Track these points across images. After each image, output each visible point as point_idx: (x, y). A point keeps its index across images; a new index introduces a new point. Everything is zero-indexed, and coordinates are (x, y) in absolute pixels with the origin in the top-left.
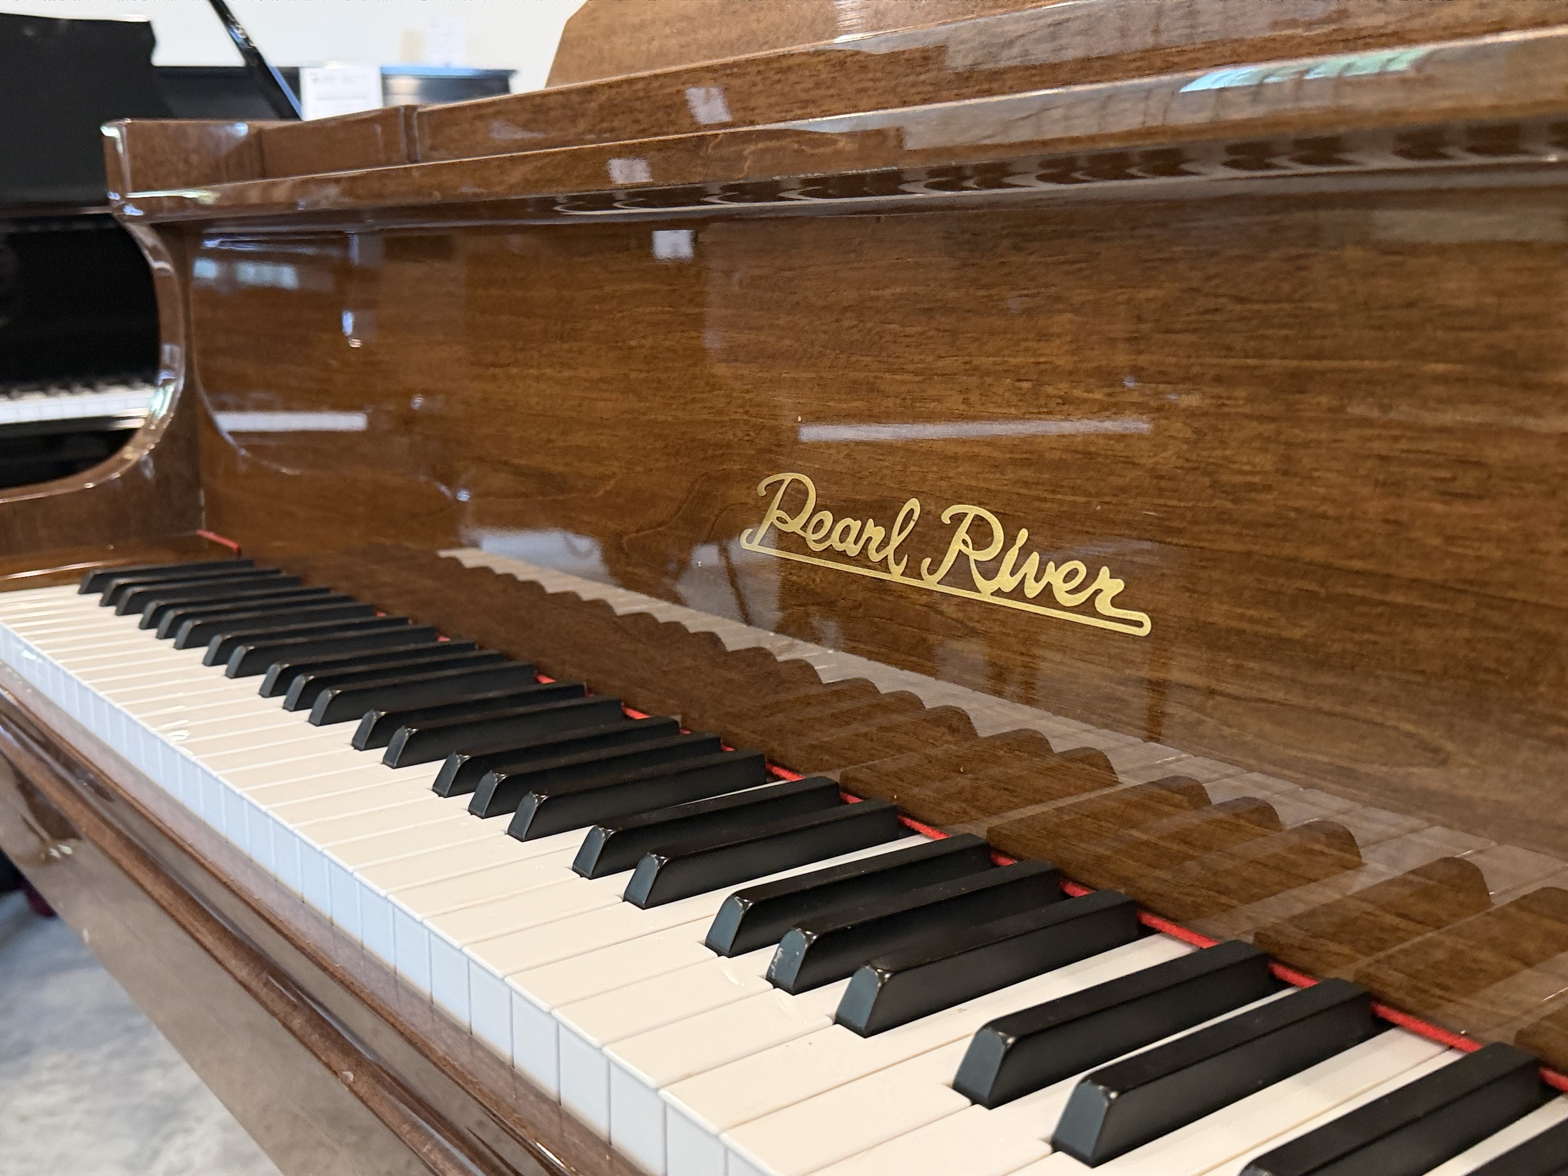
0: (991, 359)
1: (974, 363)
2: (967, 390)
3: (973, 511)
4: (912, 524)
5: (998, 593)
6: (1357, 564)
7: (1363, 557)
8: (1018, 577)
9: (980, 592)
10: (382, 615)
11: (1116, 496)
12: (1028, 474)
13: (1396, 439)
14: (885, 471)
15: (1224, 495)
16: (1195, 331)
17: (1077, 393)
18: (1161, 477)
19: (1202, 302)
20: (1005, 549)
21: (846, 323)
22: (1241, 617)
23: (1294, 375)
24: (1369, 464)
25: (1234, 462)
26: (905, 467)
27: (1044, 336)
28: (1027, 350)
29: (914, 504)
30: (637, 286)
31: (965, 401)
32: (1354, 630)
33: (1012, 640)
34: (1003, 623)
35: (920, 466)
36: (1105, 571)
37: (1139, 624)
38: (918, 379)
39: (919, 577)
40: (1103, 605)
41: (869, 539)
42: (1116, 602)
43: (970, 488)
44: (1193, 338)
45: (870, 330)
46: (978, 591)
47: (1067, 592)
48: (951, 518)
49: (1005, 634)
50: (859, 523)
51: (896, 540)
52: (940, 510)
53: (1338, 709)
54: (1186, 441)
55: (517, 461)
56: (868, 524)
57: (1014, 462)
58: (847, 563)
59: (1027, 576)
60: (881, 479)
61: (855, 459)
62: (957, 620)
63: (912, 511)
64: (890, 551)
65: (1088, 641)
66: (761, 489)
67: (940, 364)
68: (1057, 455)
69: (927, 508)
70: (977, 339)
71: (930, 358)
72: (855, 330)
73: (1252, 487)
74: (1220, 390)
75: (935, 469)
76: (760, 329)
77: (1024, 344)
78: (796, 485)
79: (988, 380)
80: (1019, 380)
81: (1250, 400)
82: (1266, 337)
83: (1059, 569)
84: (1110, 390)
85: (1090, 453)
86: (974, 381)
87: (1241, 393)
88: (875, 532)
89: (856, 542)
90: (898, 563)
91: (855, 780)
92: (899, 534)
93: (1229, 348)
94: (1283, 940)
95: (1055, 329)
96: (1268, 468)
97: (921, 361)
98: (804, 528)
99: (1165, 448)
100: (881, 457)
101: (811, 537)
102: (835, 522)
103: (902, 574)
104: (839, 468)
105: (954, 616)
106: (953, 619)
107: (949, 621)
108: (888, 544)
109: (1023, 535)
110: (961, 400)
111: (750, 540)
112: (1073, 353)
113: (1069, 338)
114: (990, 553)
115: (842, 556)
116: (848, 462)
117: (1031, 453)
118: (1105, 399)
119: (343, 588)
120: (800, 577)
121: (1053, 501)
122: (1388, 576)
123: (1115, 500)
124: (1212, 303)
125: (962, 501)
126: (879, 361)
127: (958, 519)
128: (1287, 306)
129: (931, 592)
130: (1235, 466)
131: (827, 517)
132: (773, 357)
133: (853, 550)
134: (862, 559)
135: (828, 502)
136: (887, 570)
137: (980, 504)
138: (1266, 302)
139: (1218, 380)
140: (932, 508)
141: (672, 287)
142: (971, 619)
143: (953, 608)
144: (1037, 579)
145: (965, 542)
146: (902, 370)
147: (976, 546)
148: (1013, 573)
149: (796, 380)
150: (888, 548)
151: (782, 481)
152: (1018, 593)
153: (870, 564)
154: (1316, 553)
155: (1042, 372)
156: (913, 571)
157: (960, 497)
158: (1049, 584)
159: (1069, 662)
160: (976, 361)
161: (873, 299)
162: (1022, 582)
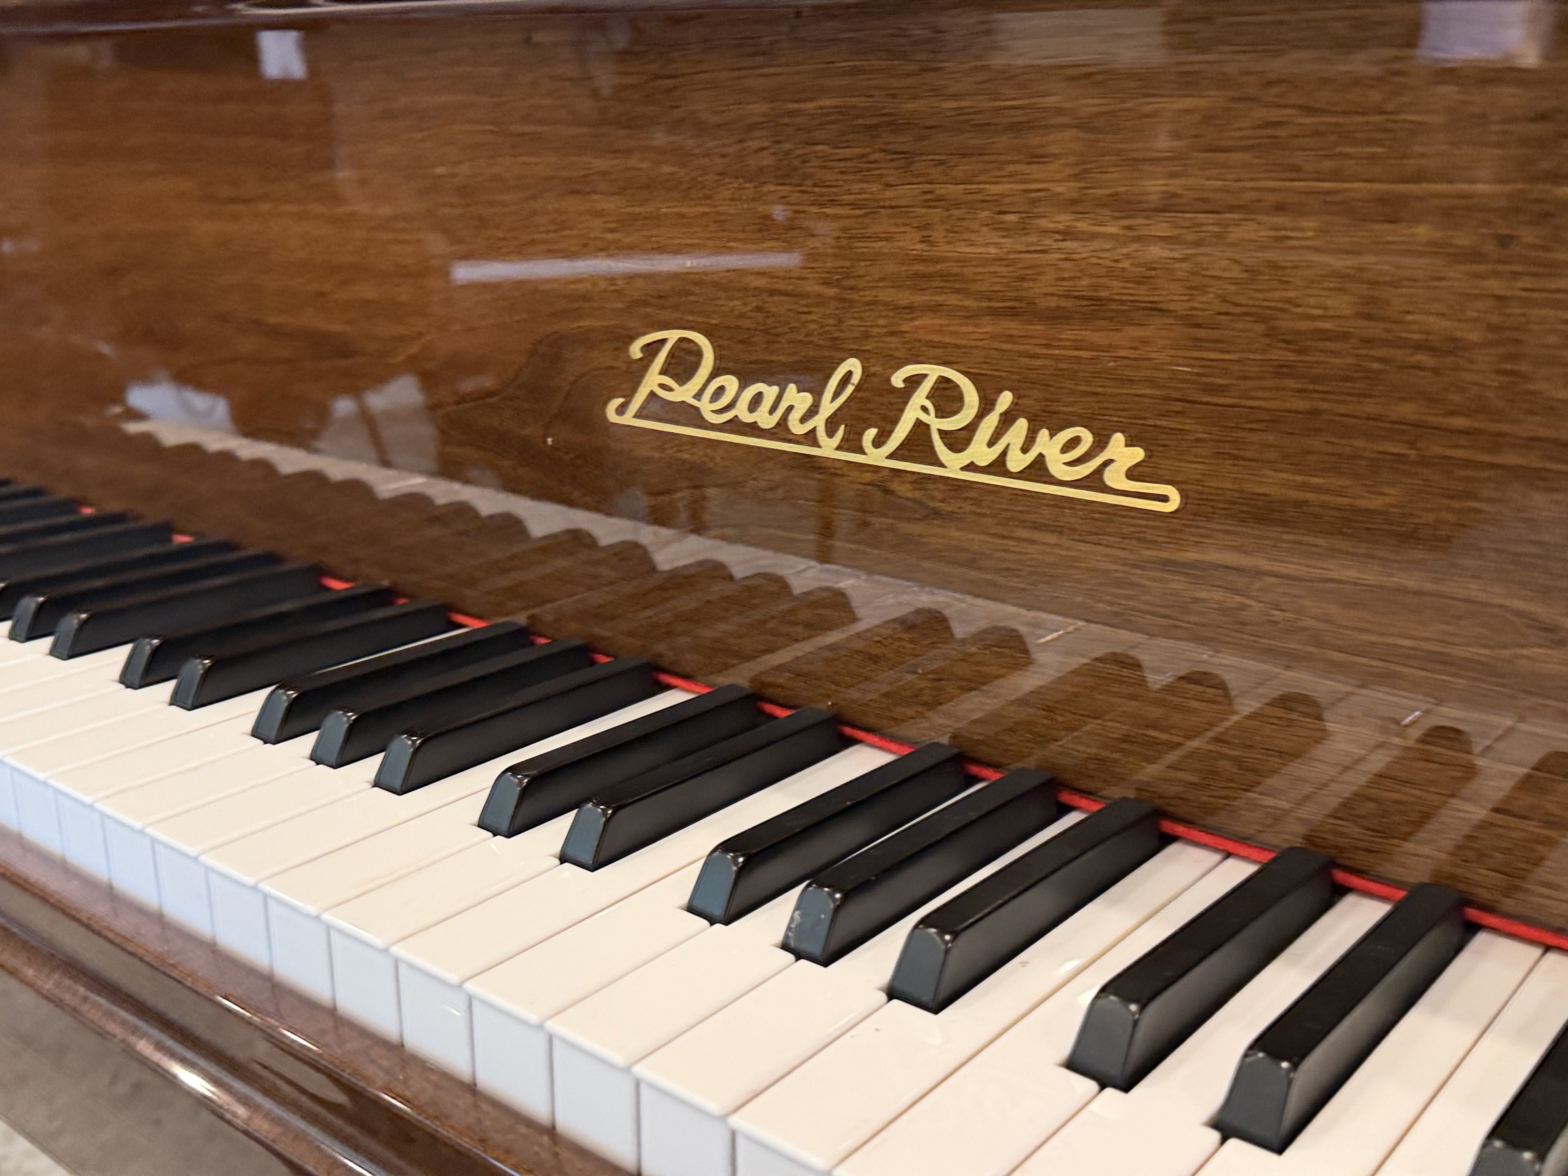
0: (961, 186)
1: (938, 192)
2: (927, 226)
3: (934, 372)
4: (850, 389)
5: (971, 467)
6: (1460, 422)
7: (1468, 413)
8: (999, 448)
9: (945, 467)
10: (88, 511)
11: (1136, 349)
12: (1013, 326)
13: (1516, 275)
14: (812, 326)
15: (1281, 345)
16: (1248, 148)
17: (1083, 226)
18: (1198, 326)
19: (1261, 114)
20: (981, 415)
21: (753, 144)
22: (1303, 487)
23: (1383, 200)
24: (1481, 305)
25: (1299, 306)
26: (840, 321)
27: (1037, 157)
28: (1011, 175)
29: (854, 365)
30: (444, 98)
31: (925, 240)
32: (1452, 497)
33: (989, 521)
34: (977, 502)
35: (861, 318)
36: (1118, 438)
37: (1164, 499)
38: (857, 212)
39: (861, 451)
40: (1115, 478)
41: (790, 408)
42: (1132, 474)
43: (933, 345)
44: (1247, 157)
45: (787, 153)
46: (942, 465)
47: (1065, 463)
48: (905, 381)
49: (979, 514)
50: (775, 389)
51: (828, 407)
52: (889, 371)
53: (1429, 587)
54: (1234, 281)
55: (274, 319)
56: (788, 390)
57: (995, 313)
58: (759, 437)
59: (1011, 447)
60: (807, 335)
61: (769, 312)
62: (913, 500)
63: (850, 374)
64: (819, 422)
65: (1094, 519)
66: (636, 350)
67: (888, 194)
68: (1053, 303)
69: (873, 370)
70: (942, 163)
71: (874, 187)
72: (766, 152)
73: (1324, 335)
74: (1280, 220)
75: (882, 322)
76: (628, 151)
77: (1011, 168)
78: (684, 345)
79: (957, 213)
80: (1000, 213)
81: (1322, 231)
82: (1347, 155)
83: (1055, 438)
84: (1126, 222)
85: (1099, 299)
86: (937, 214)
87: (1310, 223)
88: (800, 400)
89: (772, 411)
90: (831, 433)
91: (772, 685)
92: (832, 401)
93: (1296, 169)
94: (1343, 842)
95: (1053, 149)
96: (1347, 311)
97: (862, 191)
98: (698, 396)
99: (1203, 289)
100: (806, 309)
101: (706, 407)
102: (742, 387)
103: (838, 448)
104: (746, 323)
105: (910, 495)
106: (907, 499)
107: (903, 501)
108: (817, 413)
109: (1005, 400)
110: (918, 238)
111: (621, 410)
112: (1076, 177)
113: (1071, 159)
114: (959, 421)
115: (753, 429)
116: (759, 316)
117: (1016, 299)
118: (1122, 232)
119: (28, 480)
120: (693, 454)
121: (1047, 357)
122: (1499, 434)
123: (1132, 354)
124: (1273, 115)
125: (920, 359)
126: (802, 192)
127: (914, 382)
128: (1377, 118)
129: (877, 469)
130: (1299, 310)
131: (731, 383)
132: (646, 187)
133: (767, 421)
134: (781, 431)
135: (731, 365)
136: (815, 443)
137: (946, 364)
138: (1346, 113)
139: (1280, 208)
140: (878, 369)
141: (495, 100)
142: (933, 498)
143: (908, 486)
144: (1025, 450)
145: (924, 409)
146: (833, 202)
147: (939, 414)
148: (991, 444)
149: (682, 216)
150: (816, 418)
151: (663, 341)
152: (998, 466)
153: (791, 437)
154: (1408, 411)
155: (1034, 202)
156: (852, 443)
157: (917, 356)
158: (1041, 456)
159: (1068, 544)
160: (940, 190)
161: (791, 114)
162: (1004, 454)
